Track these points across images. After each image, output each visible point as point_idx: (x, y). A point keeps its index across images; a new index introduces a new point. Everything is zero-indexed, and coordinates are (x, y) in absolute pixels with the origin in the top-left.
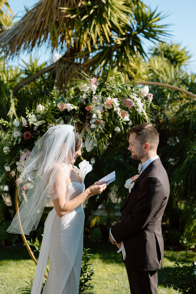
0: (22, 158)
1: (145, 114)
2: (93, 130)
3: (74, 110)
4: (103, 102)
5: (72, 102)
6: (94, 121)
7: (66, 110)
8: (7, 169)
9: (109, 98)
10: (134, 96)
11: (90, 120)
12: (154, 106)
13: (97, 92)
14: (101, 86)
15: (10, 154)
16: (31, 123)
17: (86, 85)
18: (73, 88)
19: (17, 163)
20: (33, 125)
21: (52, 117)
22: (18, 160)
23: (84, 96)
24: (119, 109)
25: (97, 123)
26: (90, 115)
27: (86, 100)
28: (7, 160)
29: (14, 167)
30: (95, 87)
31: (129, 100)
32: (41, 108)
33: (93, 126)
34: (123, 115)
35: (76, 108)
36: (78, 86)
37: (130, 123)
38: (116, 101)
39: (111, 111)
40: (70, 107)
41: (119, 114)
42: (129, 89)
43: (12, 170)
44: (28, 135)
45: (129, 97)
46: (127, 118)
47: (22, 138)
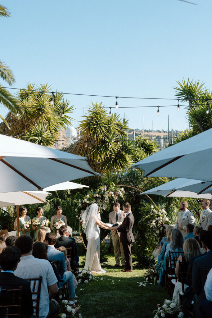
0: (82, 213)
1: (123, 197)
2: (105, 203)
3: (99, 197)
4: (108, 193)
5: (98, 194)
6: (106, 200)
7: (97, 196)
8: (77, 217)
9: (111, 192)
10: (119, 191)
11: (104, 199)
12: (126, 193)
13: (107, 190)
14: (108, 188)
15: (78, 212)
16: (85, 201)
17: (103, 188)
18: (98, 189)
19: (80, 215)
20: (86, 202)
21: (92, 199)
22: (81, 213)
23: (102, 192)
24: (114, 196)
25: (107, 200)
26: (104, 198)
27: (103, 193)
28: (77, 214)
29: (79, 216)
30: (106, 189)
31: (117, 192)
32: (88, 196)
33: (105, 202)
34: (115, 197)
35: (100, 196)
36: (100, 188)
37: (118, 200)
38: (113, 193)
39: (111, 196)
40: (98, 195)
41: (114, 197)
42: (117, 188)
43: (79, 217)
44: (84, 205)
45: (117, 191)
46: (117, 198)
47: (82, 206)
